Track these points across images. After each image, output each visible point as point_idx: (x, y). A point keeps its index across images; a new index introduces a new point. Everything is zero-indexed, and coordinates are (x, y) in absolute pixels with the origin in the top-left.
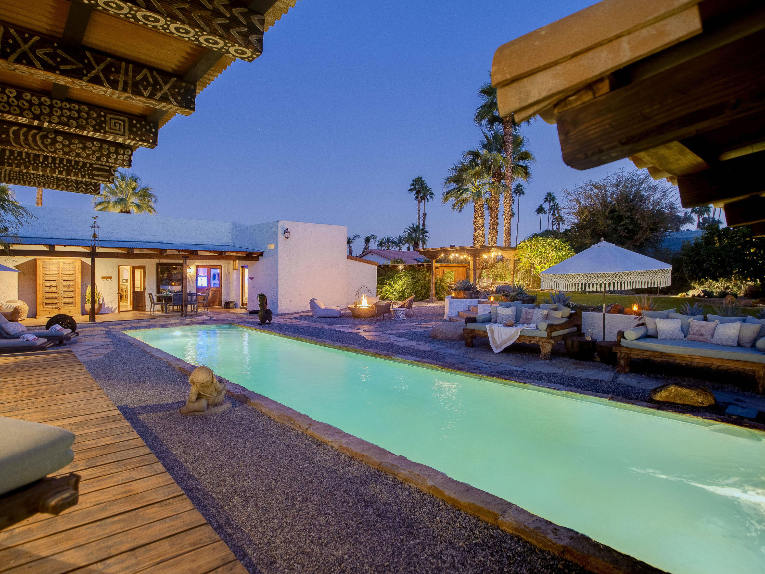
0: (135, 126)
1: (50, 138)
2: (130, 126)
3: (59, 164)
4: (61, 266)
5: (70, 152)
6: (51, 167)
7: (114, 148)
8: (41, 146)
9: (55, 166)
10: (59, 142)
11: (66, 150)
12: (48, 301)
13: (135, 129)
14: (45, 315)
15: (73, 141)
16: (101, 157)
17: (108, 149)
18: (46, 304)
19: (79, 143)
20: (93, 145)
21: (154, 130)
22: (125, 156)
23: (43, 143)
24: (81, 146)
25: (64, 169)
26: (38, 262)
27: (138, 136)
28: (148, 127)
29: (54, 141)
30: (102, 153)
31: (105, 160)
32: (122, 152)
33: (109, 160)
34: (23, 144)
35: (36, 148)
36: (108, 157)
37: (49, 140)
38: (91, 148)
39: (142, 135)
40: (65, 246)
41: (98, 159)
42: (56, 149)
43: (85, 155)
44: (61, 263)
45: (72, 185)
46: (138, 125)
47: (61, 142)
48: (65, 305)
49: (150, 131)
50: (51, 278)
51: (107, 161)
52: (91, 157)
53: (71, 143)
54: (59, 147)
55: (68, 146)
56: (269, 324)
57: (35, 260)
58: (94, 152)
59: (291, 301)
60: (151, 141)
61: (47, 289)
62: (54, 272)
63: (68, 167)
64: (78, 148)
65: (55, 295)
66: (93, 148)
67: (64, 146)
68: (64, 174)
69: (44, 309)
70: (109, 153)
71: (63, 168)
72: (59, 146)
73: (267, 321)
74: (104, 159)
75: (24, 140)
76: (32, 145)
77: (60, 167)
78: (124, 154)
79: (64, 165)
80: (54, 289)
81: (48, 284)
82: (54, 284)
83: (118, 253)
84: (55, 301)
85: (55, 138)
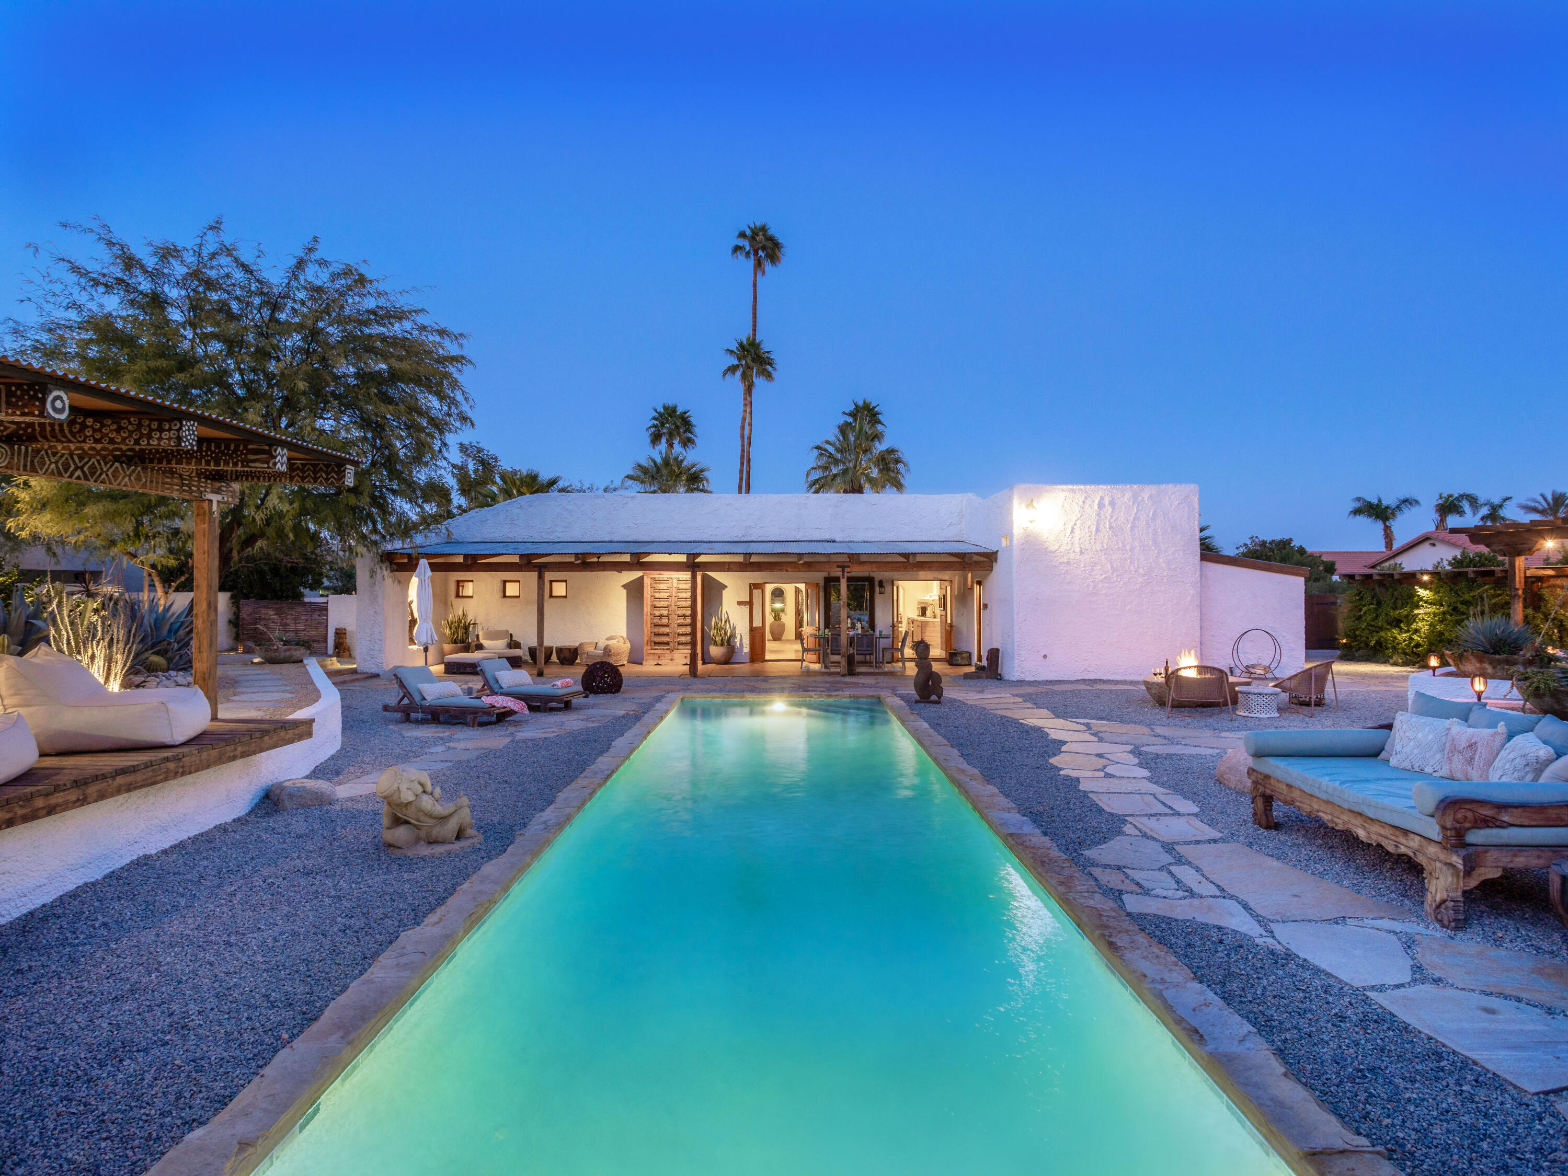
0: (13, 394)
1: (79, 424)
2: (7, 396)
3: (206, 452)
4: (675, 585)
5: (102, 438)
6: (196, 457)
7: (156, 423)
8: (69, 436)
9: (201, 455)
10: (88, 427)
11: (98, 436)
12: (657, 639)
13: (14, 400)
14: (654, 660)
15: (105, 422)
16: (140, 438)
17: (149, 426)
18: (656, 643)
19: (113, 423)
20: (130, 423)
21: (40, 395)
22: (172, 432)
23: (71, 431)
24: (114, 427)
25: (212, 458)
26: (647, 581)
27: (18, 407)
28: (32, 393)
29: (84, 426)
30: (141, 433)
31: (146, 442)
32: (167, 427)
33: (151, 442)
34: (49, 436)
35: (63, 439)
36: (149, 437)
37: (78, 426)
38: (127, 428)
39: (24, 406)
40: (670, 554)
41: (137, 442)
42: (86, 437)
43: (119, 440)
44: (675, 581)
45: (309, 475)
46: (19, 393)
47: (92, 427)
48: (681, 647)
49: (35, 397)
50: (662, 604)
51: (149, 444)
52: (127, 441)
53: (103, 426)
54: (88, 434)
55: (99, 430)
56: (938, 702)
57: (642, 578)
58: (131, 433)
59: (1045, 657)
60: (37, 413)
61: (657, 621)
62: (665, 595)
63: (217, 454)
64: (111, 431)
65: (667, 630)
66: (130, 427)
67: (95, 430)
68: (212, 464)
69: (653, 651)
70: (151, 430)
71: (211, 456)
72: (88, 432)
73: (934, 697)
74: (144, 442)
75: (51, 432)
76: (59, 437)
77: (207, 455)
78: (170, 430)
79: (213, 452)
80: (665, 621)
81: (657, 613)
82: (665, 612)
83: (730, 563)
84: (666, 639)
85: (84, 421)
